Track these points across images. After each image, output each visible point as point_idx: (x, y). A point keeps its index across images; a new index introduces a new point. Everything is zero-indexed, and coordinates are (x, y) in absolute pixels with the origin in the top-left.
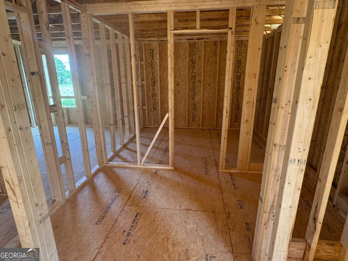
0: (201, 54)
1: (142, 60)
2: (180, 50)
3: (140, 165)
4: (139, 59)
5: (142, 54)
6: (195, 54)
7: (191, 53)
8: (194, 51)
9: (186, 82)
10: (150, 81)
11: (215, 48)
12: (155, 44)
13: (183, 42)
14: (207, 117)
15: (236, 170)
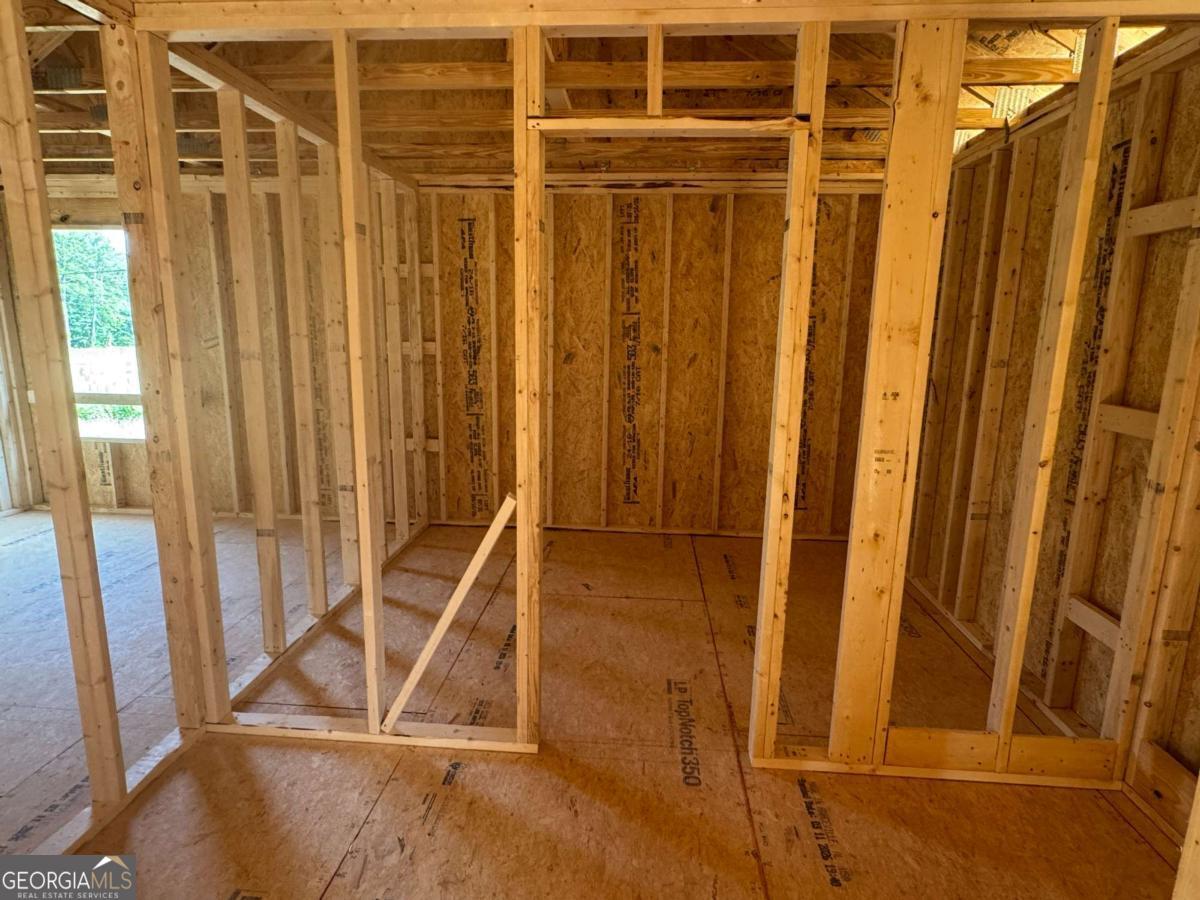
0: (661, 241)
1: (426, 260)
2: (580, 224)
3: (382, 732)
4: (416, 256)
5: (430, 236)
6: (639, 243)
7: (622, 240)
8: (636, 229)
9: (601, 349)
10: (459, 340)
11: (715, 223)
12: (479, 200)
13: (589, 196)
14: (682, 487)
15: (826, 758)
